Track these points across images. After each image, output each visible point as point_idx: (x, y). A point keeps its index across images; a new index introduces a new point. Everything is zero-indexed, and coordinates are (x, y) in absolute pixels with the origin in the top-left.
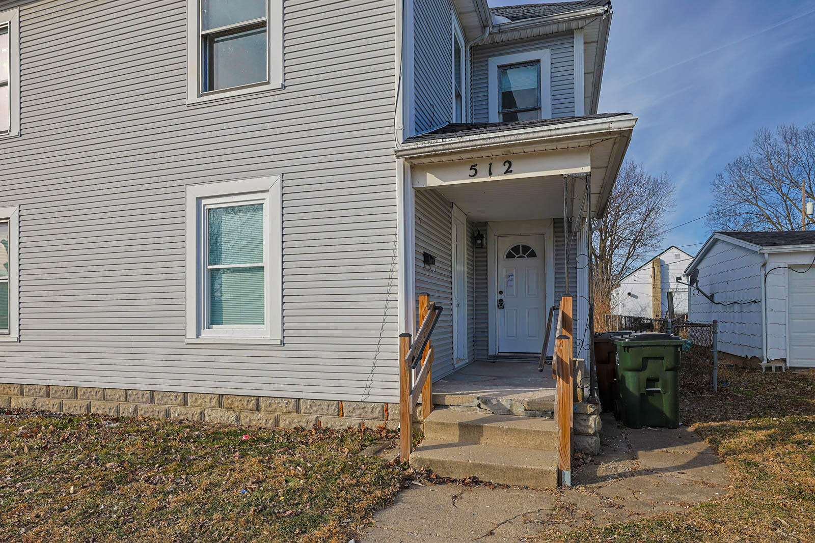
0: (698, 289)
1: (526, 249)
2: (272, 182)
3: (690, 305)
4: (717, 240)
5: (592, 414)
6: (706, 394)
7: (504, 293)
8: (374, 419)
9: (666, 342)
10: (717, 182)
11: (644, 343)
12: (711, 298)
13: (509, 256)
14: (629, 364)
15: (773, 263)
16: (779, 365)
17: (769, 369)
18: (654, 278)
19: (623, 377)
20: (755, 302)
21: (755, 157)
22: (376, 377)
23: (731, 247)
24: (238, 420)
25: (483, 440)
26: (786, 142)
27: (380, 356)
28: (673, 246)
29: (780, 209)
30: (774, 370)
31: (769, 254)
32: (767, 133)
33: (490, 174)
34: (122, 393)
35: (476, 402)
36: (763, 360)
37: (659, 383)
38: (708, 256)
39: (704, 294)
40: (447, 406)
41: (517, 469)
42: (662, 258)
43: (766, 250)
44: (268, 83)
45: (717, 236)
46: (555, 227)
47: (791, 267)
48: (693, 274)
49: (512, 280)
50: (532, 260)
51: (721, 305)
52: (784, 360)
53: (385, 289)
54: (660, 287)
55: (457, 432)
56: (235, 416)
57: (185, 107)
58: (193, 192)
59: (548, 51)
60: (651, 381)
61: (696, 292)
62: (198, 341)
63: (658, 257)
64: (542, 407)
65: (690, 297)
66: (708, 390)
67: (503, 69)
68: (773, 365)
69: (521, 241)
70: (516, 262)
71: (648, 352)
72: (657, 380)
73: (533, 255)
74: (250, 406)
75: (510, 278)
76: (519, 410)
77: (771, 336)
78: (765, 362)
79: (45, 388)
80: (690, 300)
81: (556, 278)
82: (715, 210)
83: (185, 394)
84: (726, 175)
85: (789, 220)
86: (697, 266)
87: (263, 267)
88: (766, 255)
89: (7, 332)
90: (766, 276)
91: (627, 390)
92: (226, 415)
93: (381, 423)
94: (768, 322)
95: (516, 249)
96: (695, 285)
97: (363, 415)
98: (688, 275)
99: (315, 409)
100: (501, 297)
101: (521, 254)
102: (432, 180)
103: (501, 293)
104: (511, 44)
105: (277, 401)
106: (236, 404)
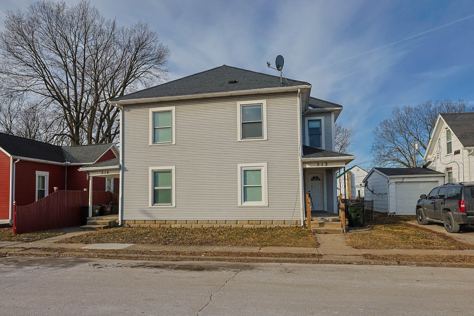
0: (368, 188)
1: (317, 177)
2: (265, 164)
3: (365, 194)
4: (374, 171)
5: (347, 221)
6: (371, 221)
7: (310, 191)
8: (294, 224)
9: (361, 205)
10: (376, 131)
11: (356, 205)
12: (372, 192)
13: (312, 180)
14: (352, 211)
15: (391, 181)
16: (393, 214)
17: (390, 216)
18: (348, 180)
19: (351, 214)
20: (386, 194)
21: (393, 120)
22: (294, 214)
23: (378, 174)
24: (254, 227)
25: (324, 226)
26: (406, 113)
27: (295, 209)
28: (356, 165)
29: (405, 145)
30: (392, 216)
31: (389, 178)
32: (398, 109)
33: (322, 165)
34: (215, 221)
35: (320, 219)
36: (389, 213)
37: (360, 215)
38: (371, 176)
39: (370, 190)
40: (313, 220)
41: (335, 230)
42: (351, 171)
43: (389, 177)
44: (263, 138)
45: (374, 169)
46: (326, 171)
47: (396, 182)
48: (366, 182)
49: (313, 187)
50: (319, 181)
51: (376, 195)
52: (395, 213)
53: (297, 192)
54: (350, 185)
55: (319, 225)
56: (253, 226)
57: (236, 142)
58: (239, 166)
59: (323, 117)
60: (358, 215)
61: (367, 189)
62: (241, 206)
63: (350, 170)
64: (335, 220)
65: (365, 191)
66: (371, 220)
67: (309, 121)
68: (391, 214)
69: (315, 175)
70: (314, 182)
71: (357, 208)
72: (359, 215)
73: (319, 180)
74: (258, 223)
75: (312, 186)
76: (330, 220)
77: (391, 205)
78: (389, 214)
79: (186, 221)
80: (365, 193)
81: (327, 187)
82: (375, 145)
83: (237, 221)
84: (379, 128)
85: (409, 151)
86: (367, 179)
87: (261, 186)
88: (389, 179)
89: (171, 204)
90: (389, 185)
91: (352, 217)
92: (251, 226)
93: (296, 225)
94: (390, 201)
95: (314, 178)
96: (367, 187)
97: (291, 224)
98: (364, 182)
99: (277, 223)
100: (309, 193)
101: (316, 179)
102: (308, 166)
103: (309, 191)
104: (312, 114)
105: (266, 221)
106: (254, 223)
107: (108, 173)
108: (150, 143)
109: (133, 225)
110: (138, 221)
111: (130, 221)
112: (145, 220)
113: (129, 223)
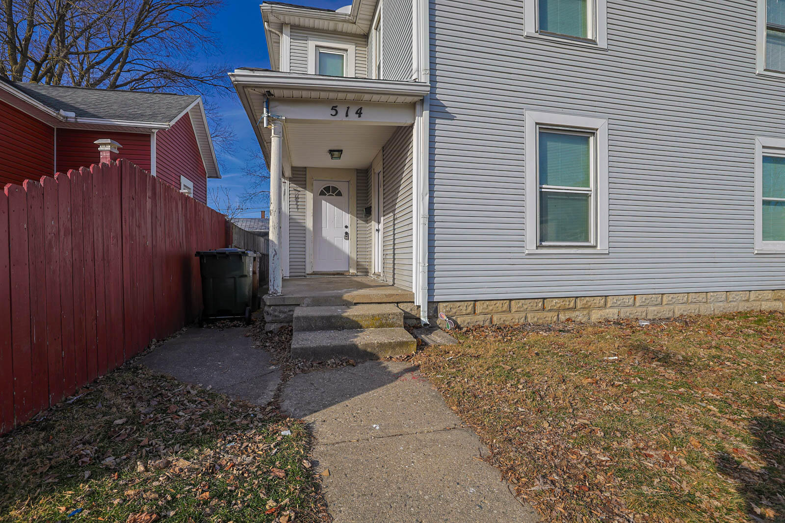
107: (359, 113)
108: (530, 26)
109: (468, 319)
110: (488, 303)
111: (458, 304)
112: (511, 300)
113: (454, 311)
